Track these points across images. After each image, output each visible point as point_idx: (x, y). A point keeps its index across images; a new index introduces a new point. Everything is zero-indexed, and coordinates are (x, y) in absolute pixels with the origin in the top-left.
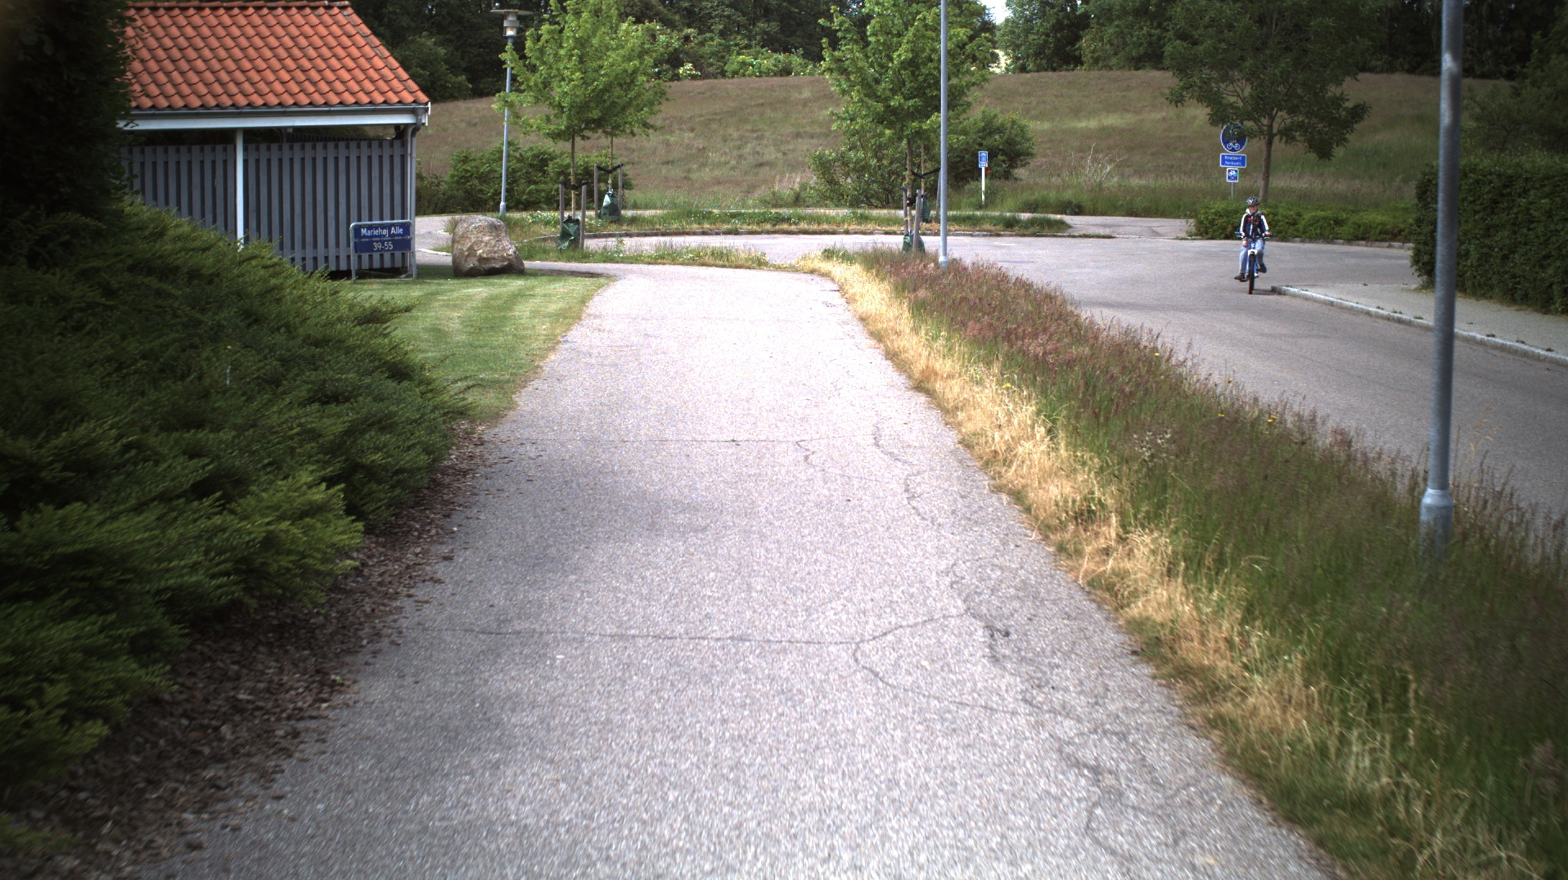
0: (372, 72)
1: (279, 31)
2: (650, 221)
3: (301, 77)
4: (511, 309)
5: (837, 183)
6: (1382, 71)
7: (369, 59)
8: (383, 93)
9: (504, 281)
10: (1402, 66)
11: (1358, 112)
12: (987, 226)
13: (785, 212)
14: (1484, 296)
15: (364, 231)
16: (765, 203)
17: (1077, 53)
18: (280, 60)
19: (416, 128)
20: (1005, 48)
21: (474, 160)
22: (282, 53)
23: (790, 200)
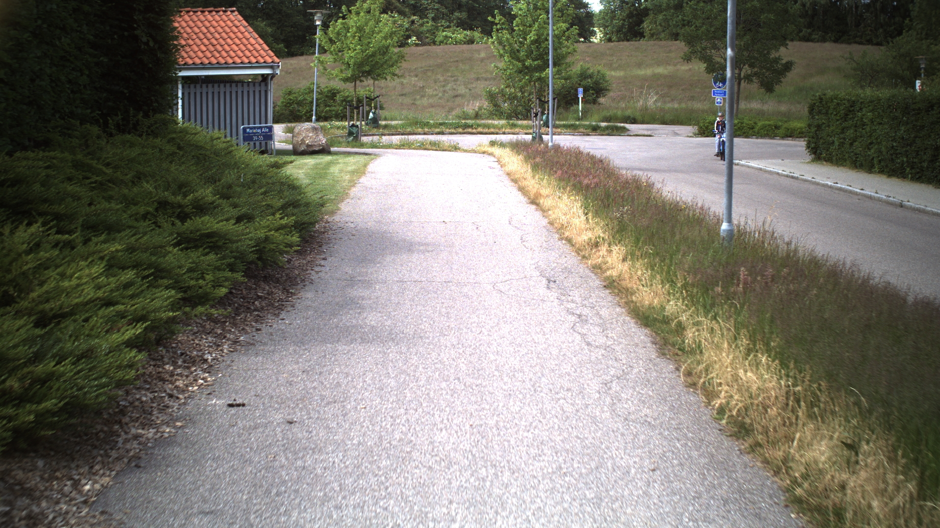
0: (249, 46)
1: (199, 24)
2: (395, 127)
3: (212, 49)
4: (329, 169)
5: (499, 106)
6: (818, 41)
7: (247, 39)
8: (255, 57)
9: (320, 157)
10: (830, 38)
11: (788, 66)
12: (582, 130)
13: (470, 122)
14: (842, 165)
15: (248, 130)
16: (459, 117)
17: (641, 30)
18: (201, 40)
19: (273, 76)
20: (599, 27)
21: (295, 93)
22: (202, 36)
23: (473, 116)
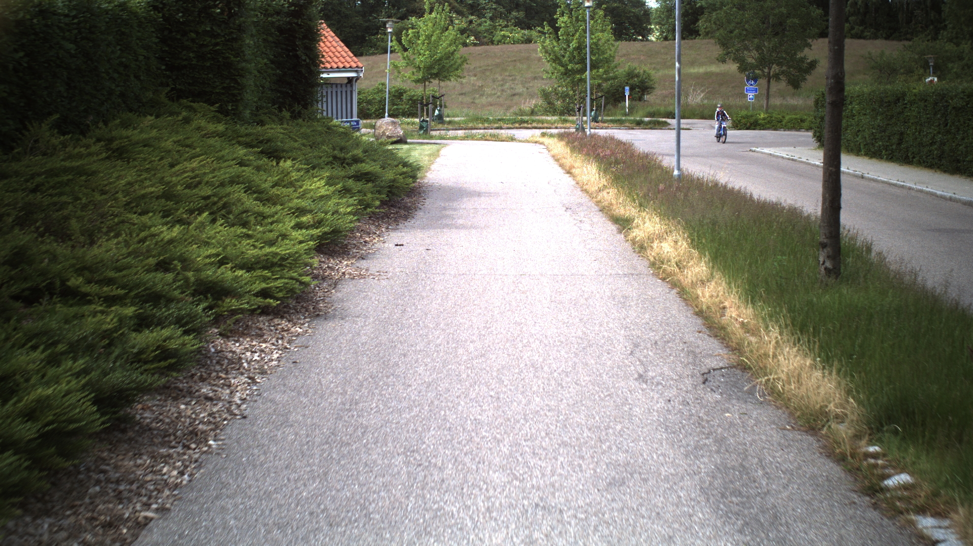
0: (337, 53)
2: (458, 123)
5: (553, 104)
7: (335, 48)
8: (342, 63)
9: (399, 146)
11: (814, 64)
12: (627, 124)
13: (526, 118)
16: (516, 114)
17: (697, 29)
19: (357, 78)
20: (656, 24)
23: (529, 113)
